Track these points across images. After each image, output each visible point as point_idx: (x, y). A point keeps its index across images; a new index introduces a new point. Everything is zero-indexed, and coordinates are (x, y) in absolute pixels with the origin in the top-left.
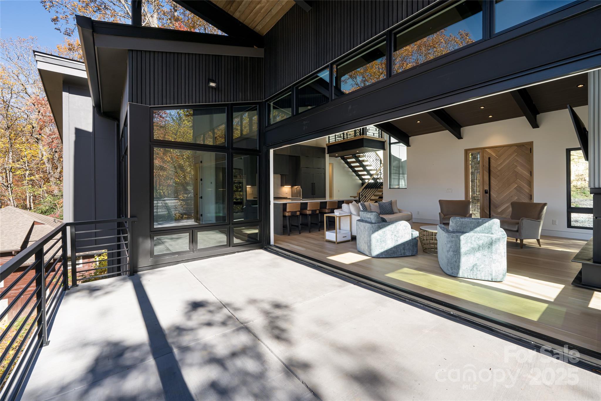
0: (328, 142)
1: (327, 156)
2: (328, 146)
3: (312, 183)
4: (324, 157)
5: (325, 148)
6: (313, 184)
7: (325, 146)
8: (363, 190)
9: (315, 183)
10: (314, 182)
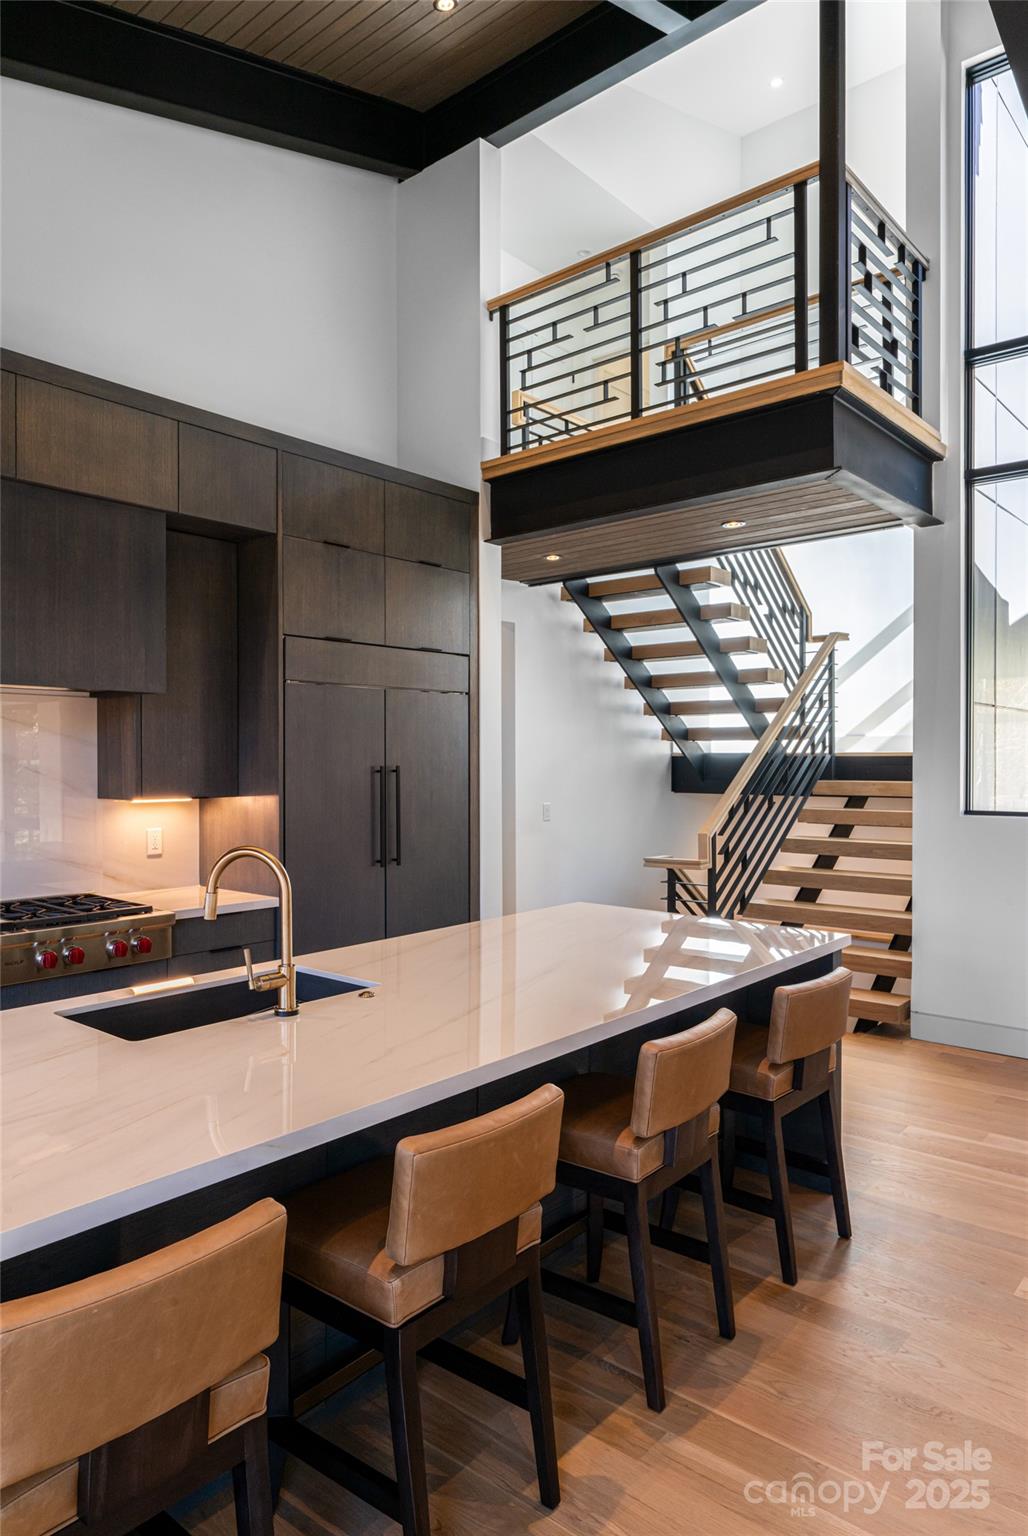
0: (493, 452)
1: (490, 556)
2: (492, 481)
3: (374, 771)
4: (468, 568)
5: (476, 495)
6: (385, 777)
7: (476, 483)
8: (732, 812)
9: (397, 771)
10: (392, 764)
